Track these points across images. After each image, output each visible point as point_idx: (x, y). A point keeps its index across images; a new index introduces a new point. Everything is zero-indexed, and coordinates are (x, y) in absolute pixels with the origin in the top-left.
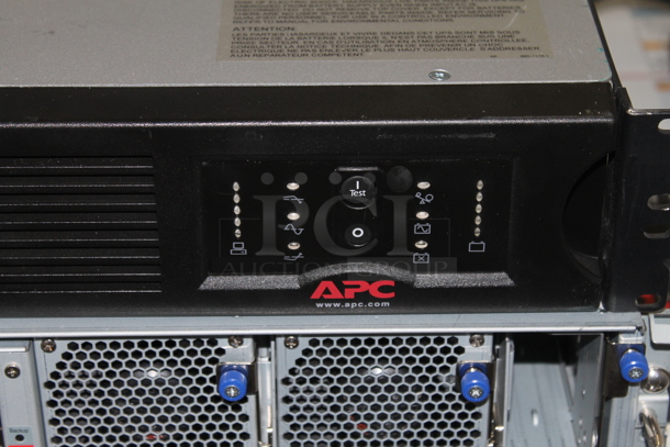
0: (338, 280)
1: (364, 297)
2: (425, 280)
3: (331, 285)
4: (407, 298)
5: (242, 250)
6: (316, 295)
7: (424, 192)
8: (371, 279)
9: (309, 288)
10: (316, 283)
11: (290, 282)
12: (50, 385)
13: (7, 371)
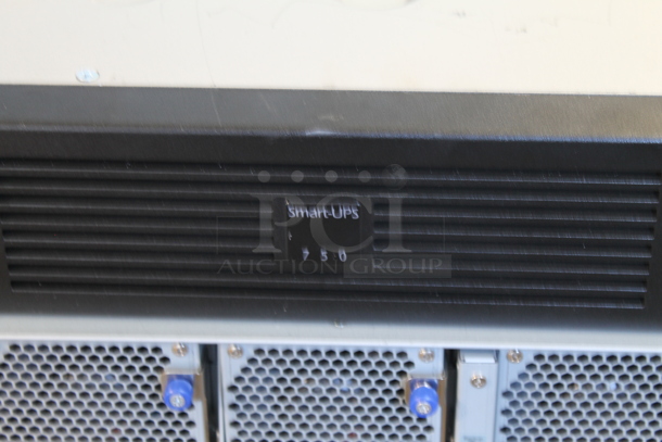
12: (507, 394)
13: (473, 382)
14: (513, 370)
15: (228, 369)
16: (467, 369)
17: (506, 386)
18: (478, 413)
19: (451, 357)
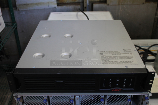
0: (115, 89)
1: (117, 91)
2: (124, 89)
3: (114, 90)
4: (122, 91)
5: (104, 86)
6: (112, 91)
7: (125, 80)
8: (118, 89)
9: (111, 90)
10: (112, 90)
11: (109, 89)
12: (81, 100)
13: (77, 99)
14: (81, 98)
15: (51, 98)
16: (77, 98)
17: (81, 99)
18: (78, 102)
19: (75, 96)
